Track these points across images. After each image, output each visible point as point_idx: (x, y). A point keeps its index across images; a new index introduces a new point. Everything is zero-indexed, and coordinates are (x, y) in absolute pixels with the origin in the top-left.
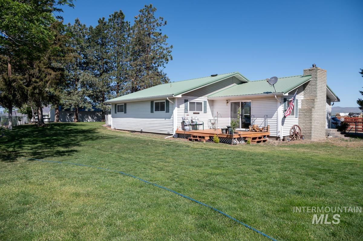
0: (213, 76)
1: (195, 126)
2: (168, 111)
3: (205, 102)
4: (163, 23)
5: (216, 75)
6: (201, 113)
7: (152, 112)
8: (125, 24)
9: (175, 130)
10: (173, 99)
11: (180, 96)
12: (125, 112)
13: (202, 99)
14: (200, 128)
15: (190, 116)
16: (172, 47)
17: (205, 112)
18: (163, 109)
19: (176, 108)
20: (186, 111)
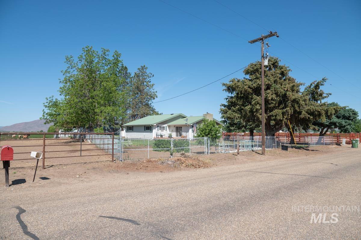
0: (171, 114)
1: (161, 136)
2: (151, 130)
3: (166, 126)
4: (152, 76)
5: (173, 114)
6: (165, 131)
7: (145, 130)
8: (128, 74)
9: (153, 137)
10: (153, 126)
11: (155, 125)
12: (133, 130)
13: (165, 126)
14: (164, 137)
15: (160, 132)
16: (156, 92)
17: (166, 130)
18: (149, 129)
19: (154, 129)
20: (158, 130)
